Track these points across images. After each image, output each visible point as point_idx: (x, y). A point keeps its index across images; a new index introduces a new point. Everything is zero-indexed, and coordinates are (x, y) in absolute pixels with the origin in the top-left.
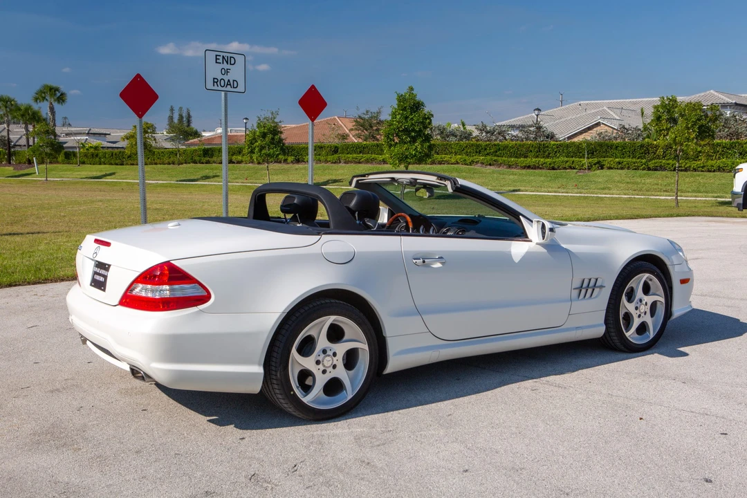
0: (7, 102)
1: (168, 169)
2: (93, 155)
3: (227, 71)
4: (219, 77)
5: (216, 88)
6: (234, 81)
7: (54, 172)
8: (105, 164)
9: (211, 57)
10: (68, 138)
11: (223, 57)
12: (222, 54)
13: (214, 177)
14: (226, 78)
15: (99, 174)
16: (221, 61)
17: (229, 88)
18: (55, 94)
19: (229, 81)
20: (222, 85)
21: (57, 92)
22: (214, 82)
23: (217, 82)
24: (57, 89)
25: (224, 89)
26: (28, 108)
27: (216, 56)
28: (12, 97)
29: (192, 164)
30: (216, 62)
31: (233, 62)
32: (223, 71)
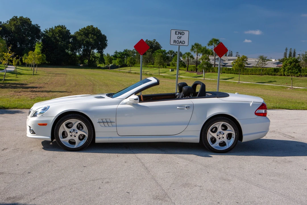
0: (198, 46)
1: (256, 77)
2: (228, 69)
3: (180, 38)
4: (177, 40)
5: (175, 44)
6: (183, 41)
7: (210, 76)
8: (232, 74)
9: (173, 32)
10: (229, 62)
11: (179, 32)
12: (178, 31)
13: (274, 81)
14: (180, 40)
15: (227, 78)
16: (178, 33)
17: (181, 44)
18: (217, 43)
19: (181, 41)
20: (178, 43)
21: (218, 42)
22: (174, 42)
23: (175, 42)
24: (217, 40)
25: (179, 44)
26: (205, 48)
27: (176, 32)
28: (200, 44)
29: (268, 75)
30: (176, 34)
31: (183, 34)
32: (178, 38)
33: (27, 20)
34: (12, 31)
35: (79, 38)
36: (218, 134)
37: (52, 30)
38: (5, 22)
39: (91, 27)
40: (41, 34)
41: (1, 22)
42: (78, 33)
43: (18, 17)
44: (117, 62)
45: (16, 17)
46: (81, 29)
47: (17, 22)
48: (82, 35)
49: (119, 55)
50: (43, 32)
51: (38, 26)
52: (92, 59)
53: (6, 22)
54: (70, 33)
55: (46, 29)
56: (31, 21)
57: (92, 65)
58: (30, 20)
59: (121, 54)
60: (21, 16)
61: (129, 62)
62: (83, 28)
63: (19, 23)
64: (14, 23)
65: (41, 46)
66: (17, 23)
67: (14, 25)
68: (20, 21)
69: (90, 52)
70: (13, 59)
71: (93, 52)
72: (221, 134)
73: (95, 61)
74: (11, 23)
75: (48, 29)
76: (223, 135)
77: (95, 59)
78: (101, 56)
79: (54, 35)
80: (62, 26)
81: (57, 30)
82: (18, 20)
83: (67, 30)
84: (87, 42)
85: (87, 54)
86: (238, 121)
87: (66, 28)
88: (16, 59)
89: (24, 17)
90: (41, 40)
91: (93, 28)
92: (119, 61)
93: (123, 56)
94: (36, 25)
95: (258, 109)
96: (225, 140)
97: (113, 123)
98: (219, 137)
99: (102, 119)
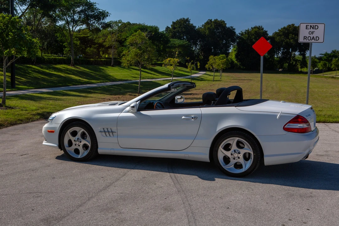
3: (313, 33)
4: (308, 35)
5: (305, 41)
6: (316, 37)
9: (303, 26)
11: (311, 26)
14: (312, 36)
16: (309, 28)
17: (313, 41)
19: (313, 37)
20: (309, 39)
22: (304, 38)
23: (306, 38)
25: (310, 41)
27: (307, 26)
30: (306, 29)
31: (316, 28)
32: (310, 33)
33: (221, 22)
34: (206, 35)
35: (277, 39)
36: (232, 153)
37: (248, 32)
38: (200, 26)
39: (292, 26)
40: (236, 37)
42: (276, 34)
43: (213, 20)
44: (321, 65)
45: (211, 20)
46: (280, 29)
47: (212, 25)
48: (281, 36)
49: (325, 57)
50: (238, 34)
51: (233, 28)
52: (293, 63)
53: (201, 27)
54: (267, 34)
55: (241, 32)
56: (226, 24)
57: (292, 70)
58: (224, 22)
59: (327, 56)
60: (215, 19)
61: (335, 65)
62: (283, 27)
63: (214, 27)
65: (236, 49)
66: (211, 27)
67: (209, 28)
68: (214, 24)
69: (291, 55)
70: (188, 65)
71: (294, 54)
72: (236, 153)
73: (296, 65)
74: (205, 27)
75: (244, 31)
76: (239, 155)
77: (296, 62)
78: (302, 59)
79: (250, 37)
80: (259, 26)
81: (253, 32)
82: (212, 23)
83: (265, 31)
84: (287, 43)
85: (287, 57)
86: (256, 137)
87: (263, 29)
88: (192, 64)
89: (219, 20)
90: (236, 43)
91: (294, 27)
92: (323, 64)
93: (330, 58)
94: (232, 27)
95: (290, 122)
96: (241, 160)
97: (114, 133)
98: (233, 157)
99: (103, 129)
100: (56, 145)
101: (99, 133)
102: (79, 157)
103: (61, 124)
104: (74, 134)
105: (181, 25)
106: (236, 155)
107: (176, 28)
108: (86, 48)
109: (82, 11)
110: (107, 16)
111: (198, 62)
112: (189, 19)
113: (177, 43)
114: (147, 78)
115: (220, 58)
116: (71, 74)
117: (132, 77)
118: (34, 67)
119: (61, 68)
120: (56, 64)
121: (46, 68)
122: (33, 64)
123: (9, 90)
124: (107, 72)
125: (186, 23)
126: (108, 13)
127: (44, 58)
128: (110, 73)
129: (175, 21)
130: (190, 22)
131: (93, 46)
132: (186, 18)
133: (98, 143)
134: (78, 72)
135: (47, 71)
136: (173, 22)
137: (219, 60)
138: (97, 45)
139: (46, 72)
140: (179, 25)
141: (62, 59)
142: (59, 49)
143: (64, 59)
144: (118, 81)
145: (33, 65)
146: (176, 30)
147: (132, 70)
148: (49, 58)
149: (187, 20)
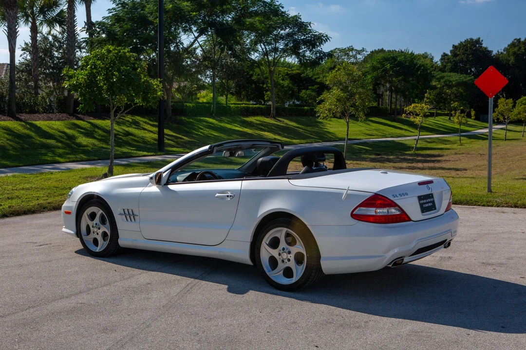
34: (509, 65)
36: (280, 252)
38: (500, 51)
41: (492, 51)
45: (519, 40)
47: (520, 48)
53: (502, 51)
63: (523, 51)
64: (515, 51)
66: (518, 50)
67: (514, 53)
68: (524, 47)
70: (455, 114)
72: (285, 252)
74: (509, 52)
76: (289, 256)
82: (521, 45)
86: (309, 227)
88: (461, 113)
95: (361, 205)
96: (292, 264)
97: (136, 217)
98: (281, 259)
99: (124, 210)
100: (73, 232)
101: (119, 216)
102: (98, 249)
103: (77, 202)
104: (92, 216)
105: (466, 50)
106: (285, 256)
107: (458, 55)
108: (300, 91)
109: (288, 35)
110: (326, 41)
111: (472, 110)
112: (481, 40)
113: (455, 79)
114: (390, 136)
115: (522, 102)
116: (265, 131)
117: (365, 134)
118: (211, 120)
119: (254, 121)
120: (247, 116)
121: (229, 121)
122: (210, 116)
123: (152, 154)
124: (326, 127)
125: (475, 46)
126: (327, 36)
127: (229, 107)
128: (331, 129)
129: (456, 44)
130: (482, 44)
131: (310, 87)
132: (475, 38)
133: (119, 231)
134: (278, 128)
135: (229, 126)
136: (453, 45)
137: (521, 106)
138: (316, 86)
139: (226, 127)
140: (462, 49)
141: (258, 107)
142: (258, 93)
143: (262, 108)
144: (337, 141)
145: (210, 118)
146: (458, 58)
147: (371, 123)
148: (238, 107)
149: (478, 42)
